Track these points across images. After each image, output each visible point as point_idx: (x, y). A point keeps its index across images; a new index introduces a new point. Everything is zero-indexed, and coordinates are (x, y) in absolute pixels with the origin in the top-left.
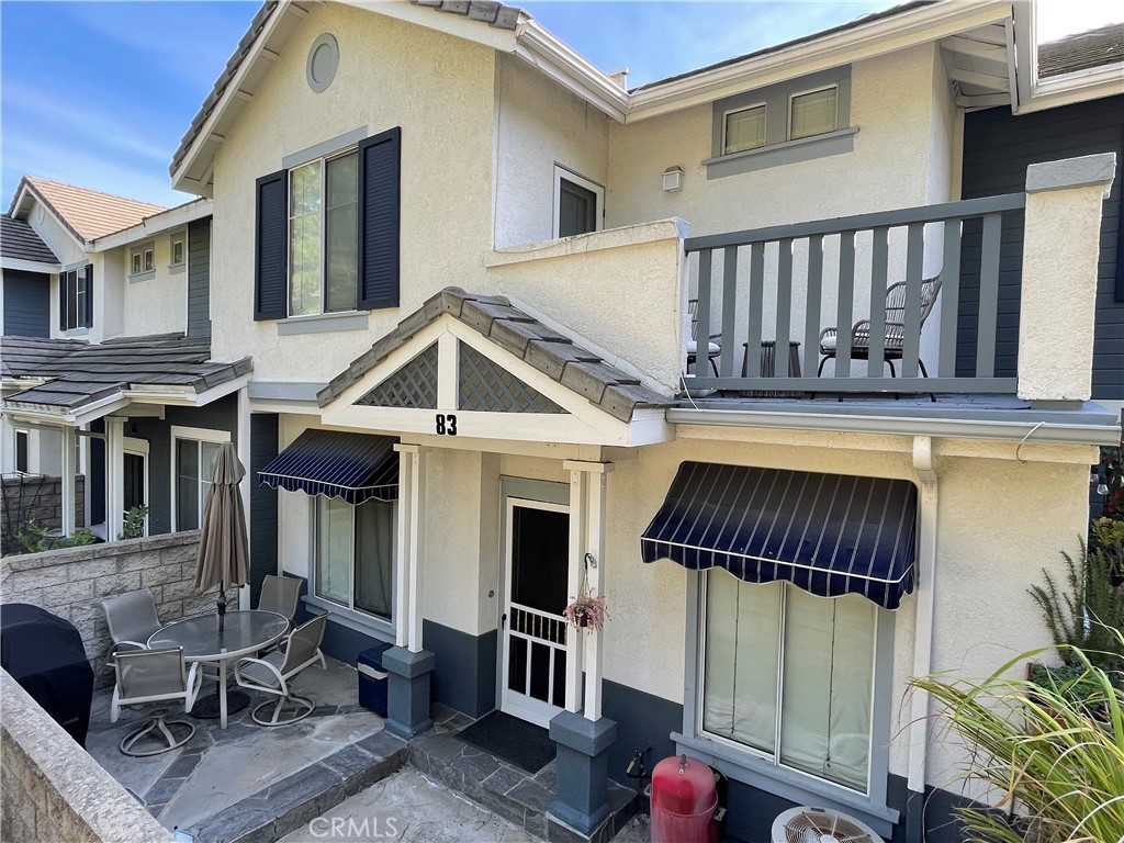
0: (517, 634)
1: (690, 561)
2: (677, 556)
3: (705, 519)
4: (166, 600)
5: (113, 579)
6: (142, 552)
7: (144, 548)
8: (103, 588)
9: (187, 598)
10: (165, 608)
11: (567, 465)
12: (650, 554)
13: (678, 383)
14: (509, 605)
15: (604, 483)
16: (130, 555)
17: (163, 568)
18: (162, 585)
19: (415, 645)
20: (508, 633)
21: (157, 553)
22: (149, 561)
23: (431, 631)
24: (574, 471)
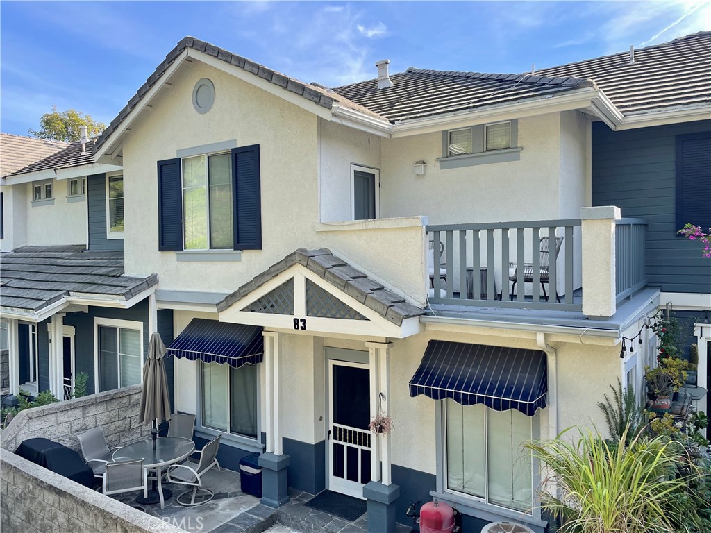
0: (338, 442)
1: (435, 395)
2: (428, 393)
3: (442, 372)
4: (110, 433)
5: (81, 422)
6: (96, 403)
7: (98, 401)
8: (75, 427)
9: (121, 431)
10: (110, 438)
11: (367, 345)
12: (414, 392)
13: (425, 301)
14: (332, 425)
15: (388, 354)
16: (89, 405)
17: (108, 413)
18: (107, 424)
19: (278, 451)
20: (331, 442)
21: (105, 403)
22: (101, 409)
23: (287, 443)
24: (372, 347)
